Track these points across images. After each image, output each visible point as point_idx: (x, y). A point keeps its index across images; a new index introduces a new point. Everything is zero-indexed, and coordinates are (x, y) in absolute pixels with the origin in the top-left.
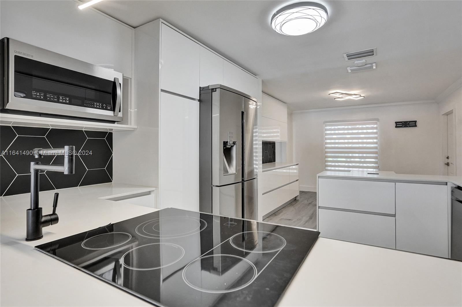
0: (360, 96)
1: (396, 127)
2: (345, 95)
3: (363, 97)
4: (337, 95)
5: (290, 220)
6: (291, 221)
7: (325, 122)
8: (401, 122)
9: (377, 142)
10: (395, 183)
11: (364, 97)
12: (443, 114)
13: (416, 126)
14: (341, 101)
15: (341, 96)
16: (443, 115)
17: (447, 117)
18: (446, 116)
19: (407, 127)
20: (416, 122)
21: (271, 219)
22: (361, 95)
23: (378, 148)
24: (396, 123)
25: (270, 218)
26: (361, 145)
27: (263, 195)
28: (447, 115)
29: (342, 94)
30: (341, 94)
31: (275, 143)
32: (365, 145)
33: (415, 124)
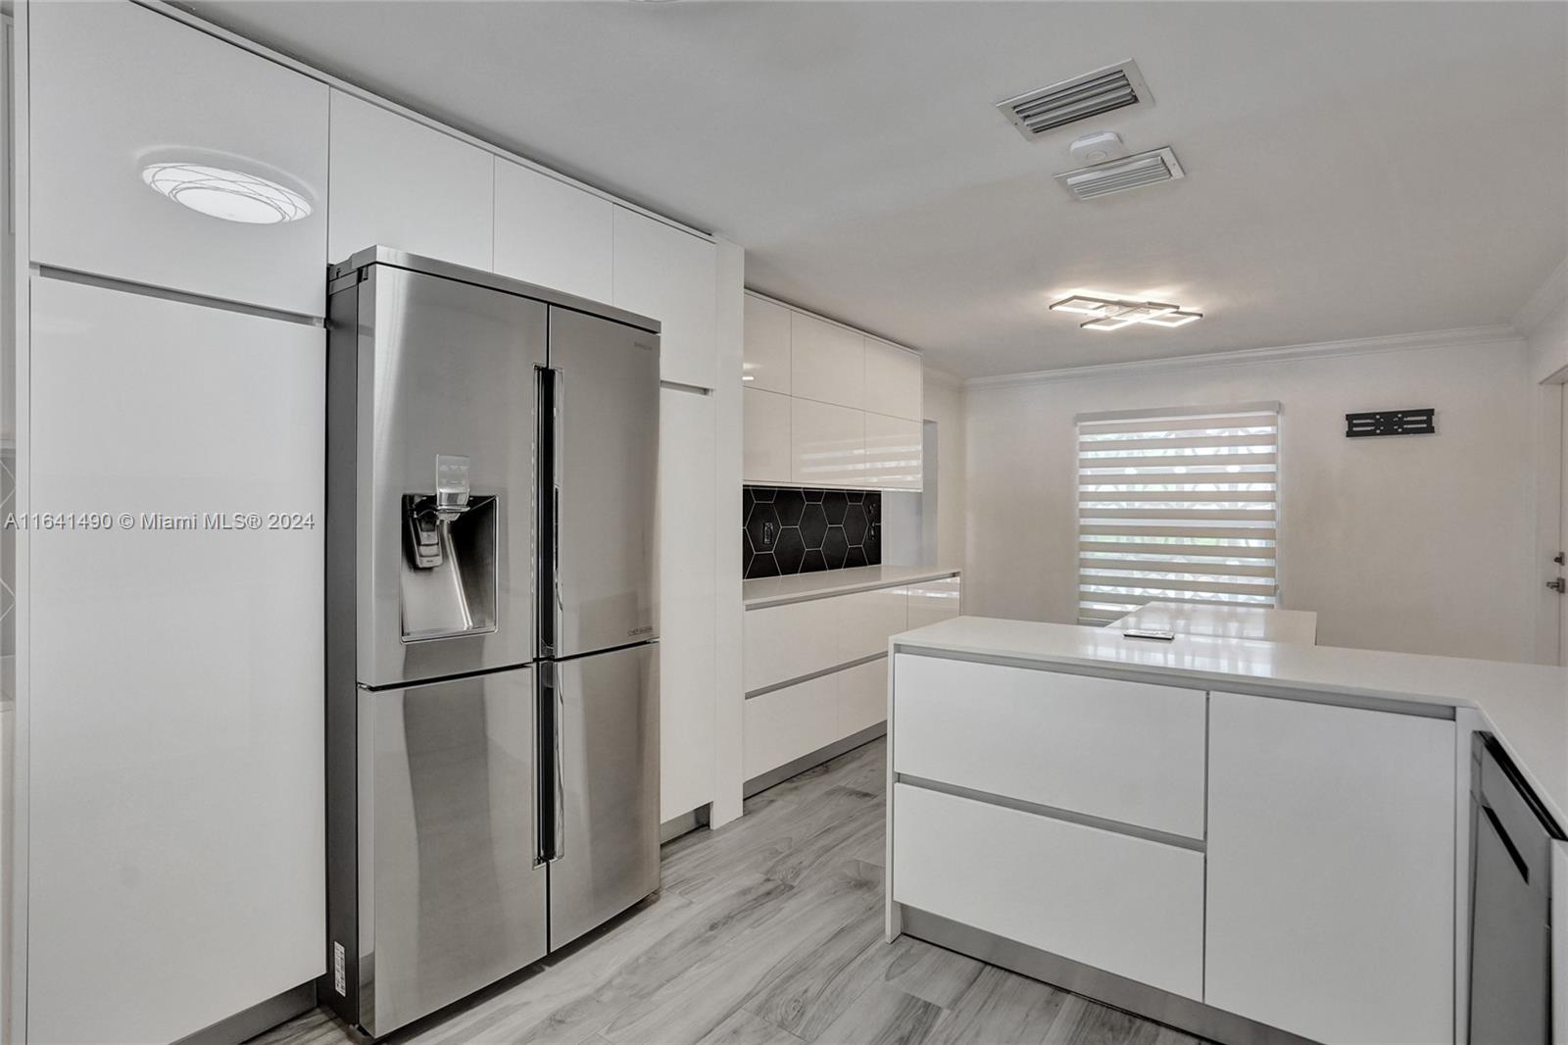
0: (1175, 310)
1: (1350, 434)
2: (1117, 308)
3: (1198, 318)
4: (1091, 311)
5: (866, 795)
6: (868, 798)
7: (1081, 418)
8: (1374, 415)
9: (1273, 492)
10: (1208, 694)
11: (1201, 315)
12: (1541, 379)
13: (1430, 430)
14: (1112, 331)
15: (1101, 313)
16: (1541, 383)
17: (1562, 391)
18: (1560, 386)
19: (1396, 433)
20: (1430, 413)
21: (796, 788)
22: (1178, 307)
23: (1278, 518)
24: (1350, 418)
25: (794, 785)
26: (1226, 505)
27: (749, 700)
28: (1563, 384)
29: (1107, 303)
30: (1102, 304)
31: (880, 495)
32: (1240, 505)
33: (1429, 421)
